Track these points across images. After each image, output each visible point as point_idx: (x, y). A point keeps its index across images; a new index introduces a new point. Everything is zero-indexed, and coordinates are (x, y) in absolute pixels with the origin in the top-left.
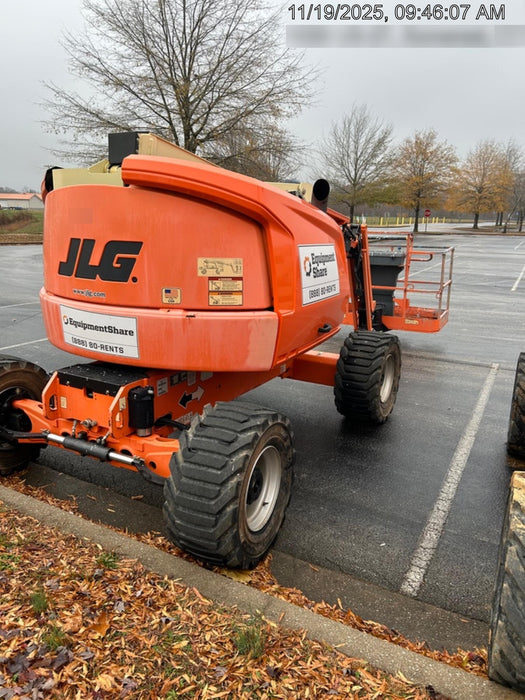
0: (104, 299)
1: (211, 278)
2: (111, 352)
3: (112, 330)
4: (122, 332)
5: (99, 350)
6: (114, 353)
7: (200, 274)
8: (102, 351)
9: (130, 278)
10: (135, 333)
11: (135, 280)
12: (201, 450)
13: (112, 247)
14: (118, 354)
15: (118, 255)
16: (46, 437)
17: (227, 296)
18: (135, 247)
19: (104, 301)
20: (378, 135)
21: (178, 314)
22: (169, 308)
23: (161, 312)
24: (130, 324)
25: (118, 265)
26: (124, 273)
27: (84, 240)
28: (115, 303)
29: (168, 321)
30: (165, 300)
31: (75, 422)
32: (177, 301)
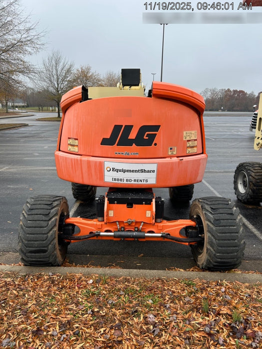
0: (137, 156)
1: (188, 141)
2: (141, 183)
3: (143, 171)
4: (149, 172)
5: (133, 182)
6: (143, 183)
7: (184, 139)
8: (135, 183)
9: (153, 144)
10: (156, 171)
11: (155, 144)
12: (222, 219)
13: (143, 129)
14: (145, 183)
15: (147, 133)
16: (99, 235)
17: (192, 149)
18: (157, 128)
19: (137, 157)
20: (67, 67)
21: (175, 159)
22: (171, 157)
23: (167, 159)
24: (154, 167)
25: (147, 138)
26: (150, 141)
27: (126, 126)
28: (144, 157)
29: (172, 163)
30: (170, 153)
31: (117, 223)
32: (175, 153)
